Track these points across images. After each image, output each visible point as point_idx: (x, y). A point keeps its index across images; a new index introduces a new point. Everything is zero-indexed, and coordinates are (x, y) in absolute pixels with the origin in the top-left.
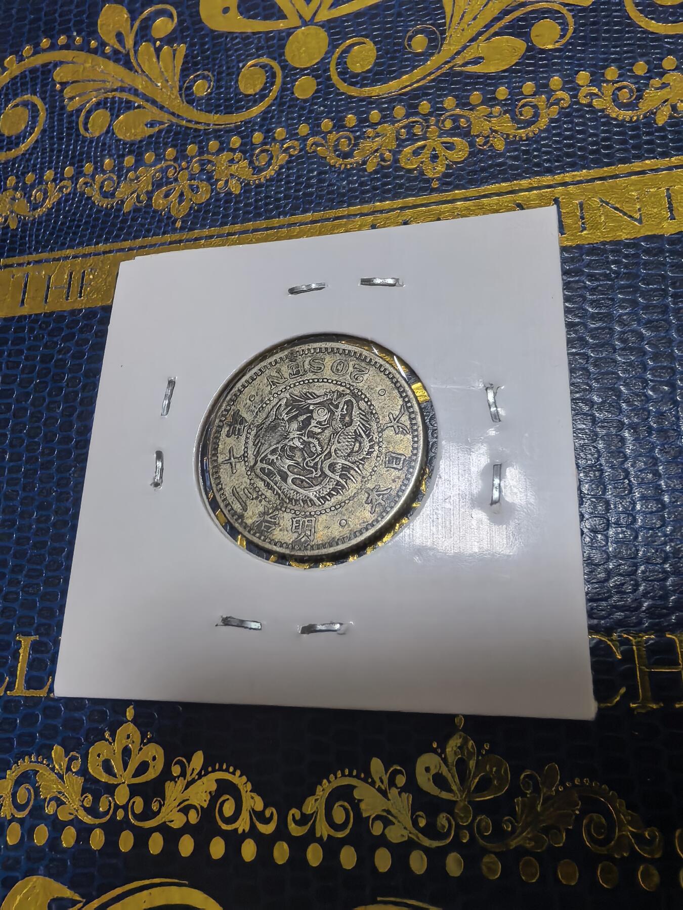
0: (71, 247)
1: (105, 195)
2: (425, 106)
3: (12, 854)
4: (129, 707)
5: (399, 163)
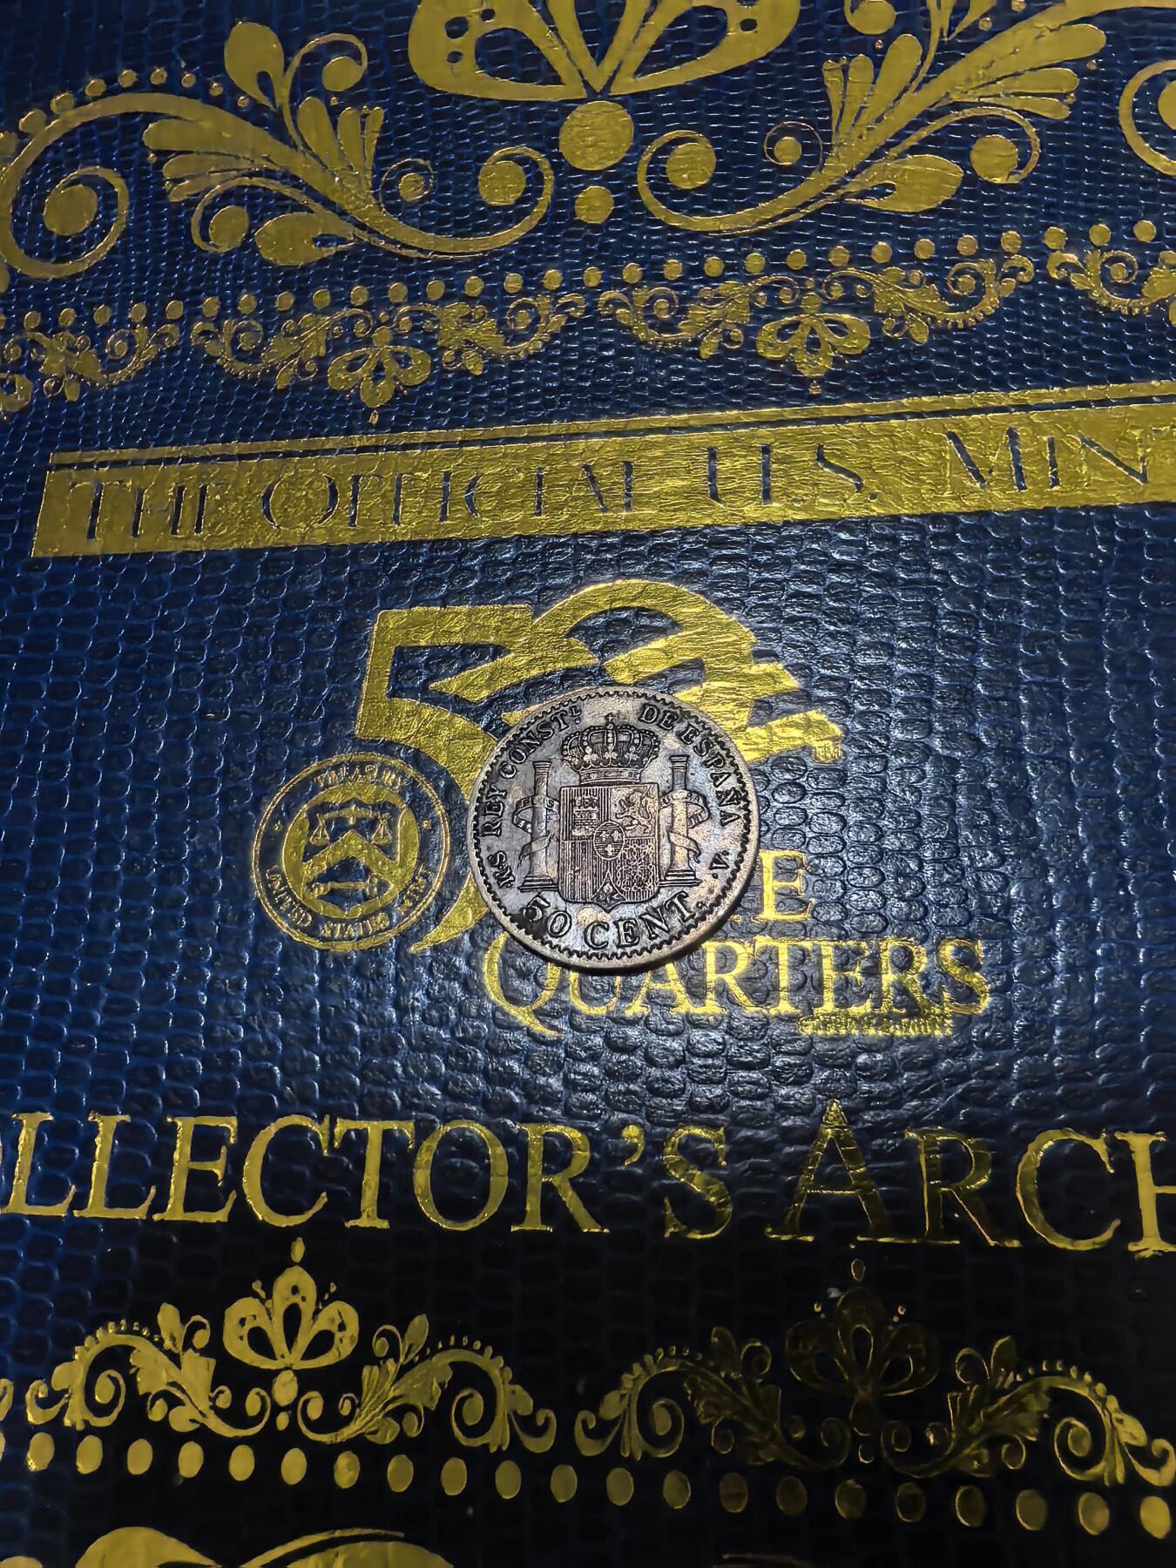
0: (180, 442)
1: (240, 355)
2: (797, 258)
3: (85, 1490)
4: (295, 1240)
5: (755, 347)
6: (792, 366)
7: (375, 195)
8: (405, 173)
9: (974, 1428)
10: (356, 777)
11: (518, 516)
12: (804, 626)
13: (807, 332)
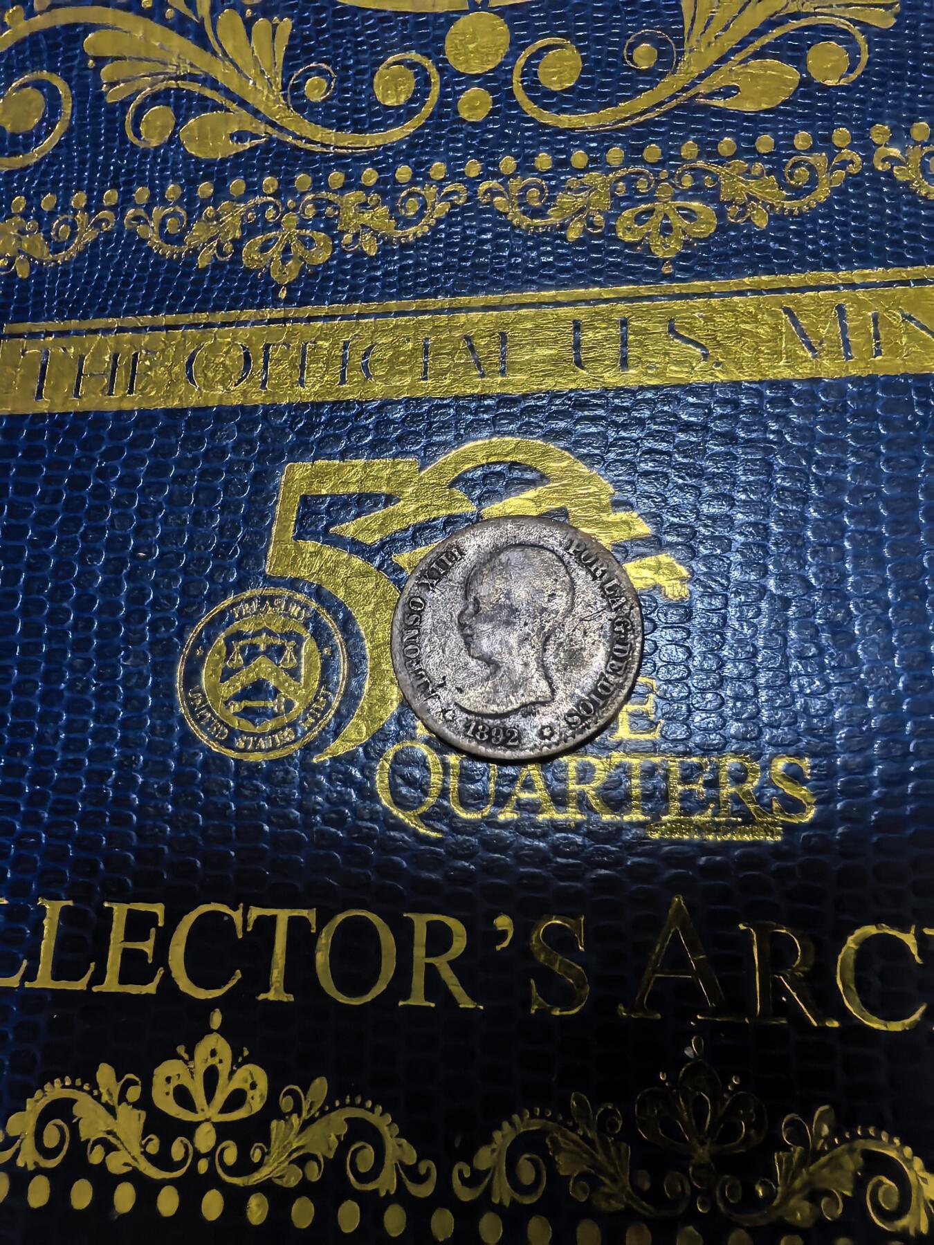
0: (115, 314)
1: (168, 238)
2: (653, 152)
3: (35, 1221)
4: (213, 1010)
5: (615, 232)
6: (648, 248)
7: (285, 96)
8: (310, 77)
9: (797, 1183)
10: (266, 610)
11: (408, 380)
12: (656, 479)
13: (660, 218)
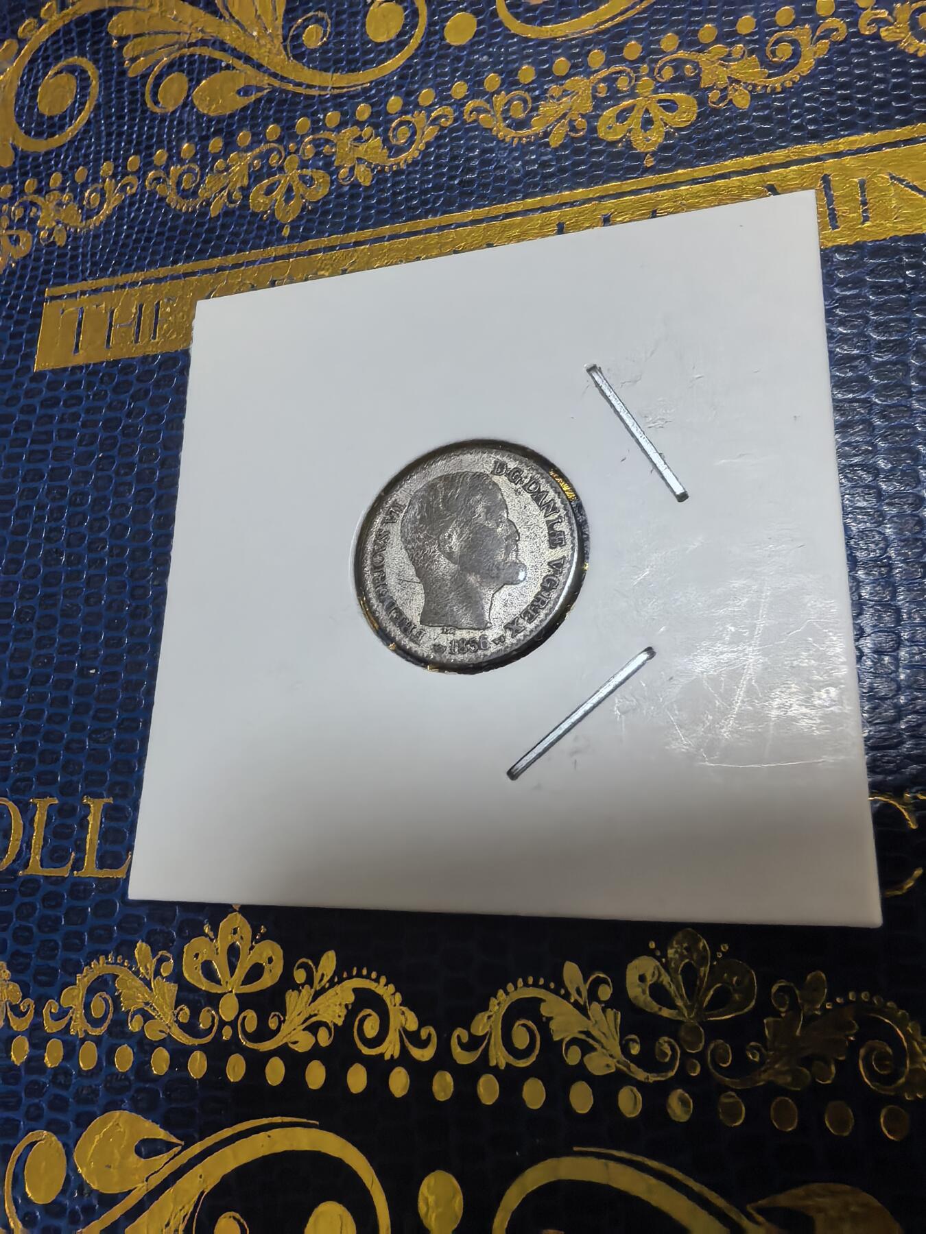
0: (139, 269)
1: (185, 194)
2: (633, 49)
3: (86, 1082)
5: (596, 132)
6: (629, 145)
7: (285, 48)
8: (307, 26)
9: (786, 1047)
13: (642, 113)
